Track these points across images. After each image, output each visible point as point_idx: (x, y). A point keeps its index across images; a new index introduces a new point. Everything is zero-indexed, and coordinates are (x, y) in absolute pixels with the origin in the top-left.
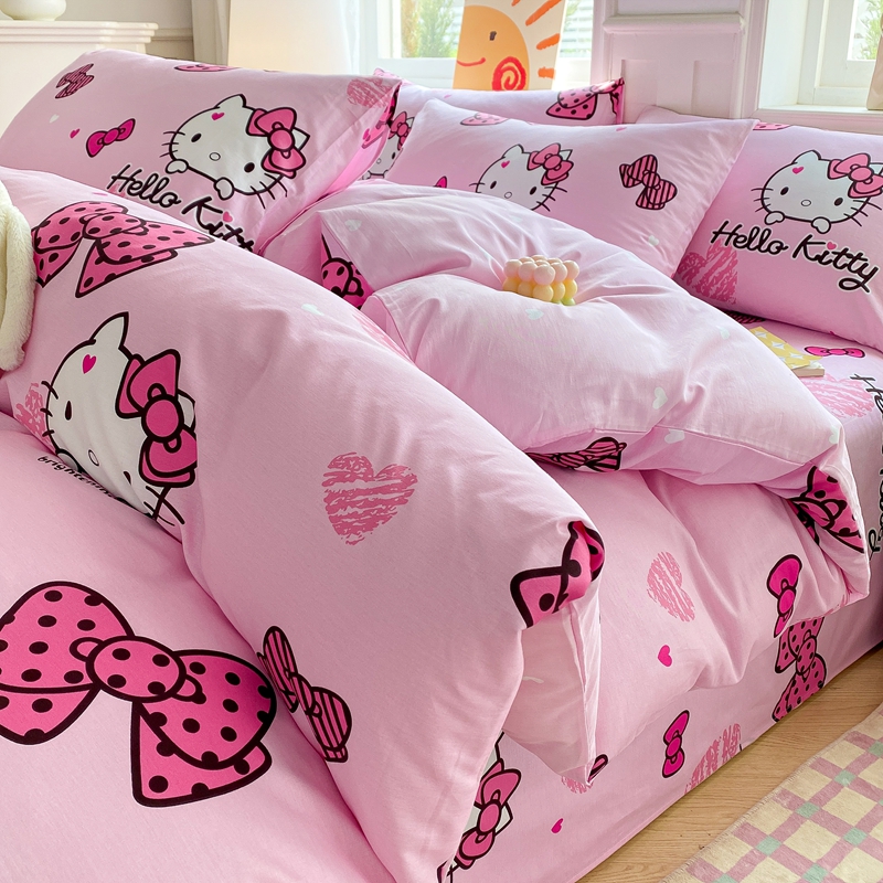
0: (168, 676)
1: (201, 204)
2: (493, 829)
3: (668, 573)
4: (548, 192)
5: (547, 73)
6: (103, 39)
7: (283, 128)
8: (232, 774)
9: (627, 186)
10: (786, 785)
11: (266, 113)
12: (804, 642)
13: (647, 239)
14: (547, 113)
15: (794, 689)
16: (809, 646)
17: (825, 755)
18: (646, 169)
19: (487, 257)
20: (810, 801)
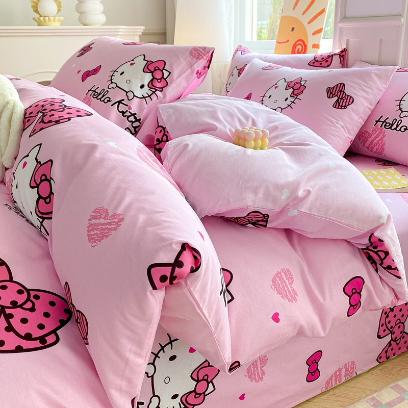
0: (21, 299)
1: (120, 102)
2: (204, 393)
3: (285, 278)
4: (293, 100)
5: (316, 46)
6: (120, 33)
7: (159, 69)
8: (37, 344)
9: (329, 98)
10: (375, 395)
11: (152, 62)
12: (396, 325)
13: (337, 123)
14: (309, 64)
15: (390, 348)
16: (399, 327)
17: (400, 383)
18: (339, 90)
19: (227, 128)
20: (385, 404)
